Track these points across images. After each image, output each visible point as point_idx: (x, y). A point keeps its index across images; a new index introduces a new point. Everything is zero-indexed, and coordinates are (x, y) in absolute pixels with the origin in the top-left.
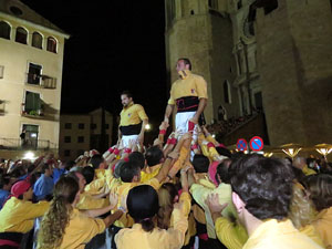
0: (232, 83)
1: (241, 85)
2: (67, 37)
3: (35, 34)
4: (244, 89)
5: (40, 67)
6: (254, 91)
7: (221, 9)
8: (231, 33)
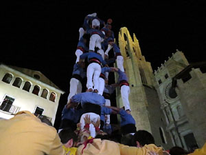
0: (165, 129)
1: (171, 131)
2: (63, 93)
3: (44, 90)
4: (174, 133)
5: (43, 110)
6: (182, 134)
7: (149, 84)
8: (158, 97)
